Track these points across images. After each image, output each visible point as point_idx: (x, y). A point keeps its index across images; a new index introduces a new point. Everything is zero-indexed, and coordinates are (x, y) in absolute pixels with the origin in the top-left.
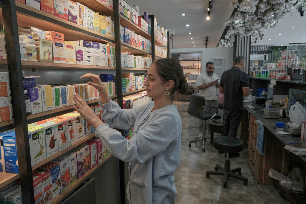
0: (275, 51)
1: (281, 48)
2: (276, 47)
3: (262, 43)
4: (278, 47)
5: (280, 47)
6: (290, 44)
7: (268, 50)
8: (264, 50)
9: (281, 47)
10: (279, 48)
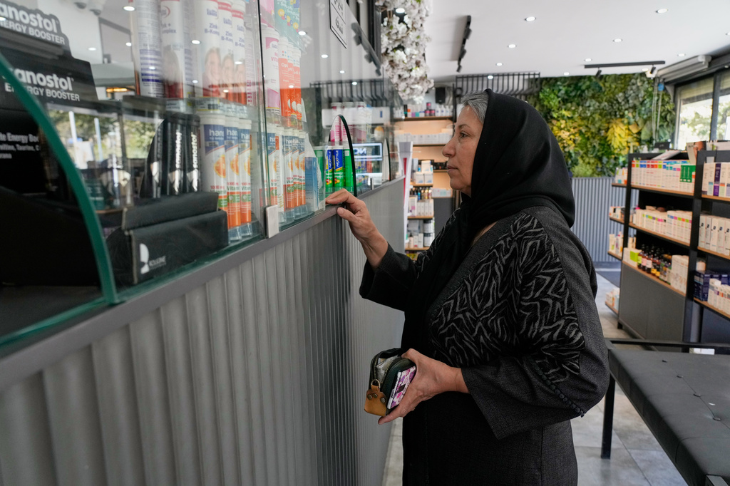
0: (548, 90)
1: (566, 84)
2: (551, 78)
3: (500, 64)
4: (556, 79)
5: (561, 78)
6: (587, 66)
7: (529, 89)
8: (515, 88)
9: (566, 78)
10: (559, 83)
